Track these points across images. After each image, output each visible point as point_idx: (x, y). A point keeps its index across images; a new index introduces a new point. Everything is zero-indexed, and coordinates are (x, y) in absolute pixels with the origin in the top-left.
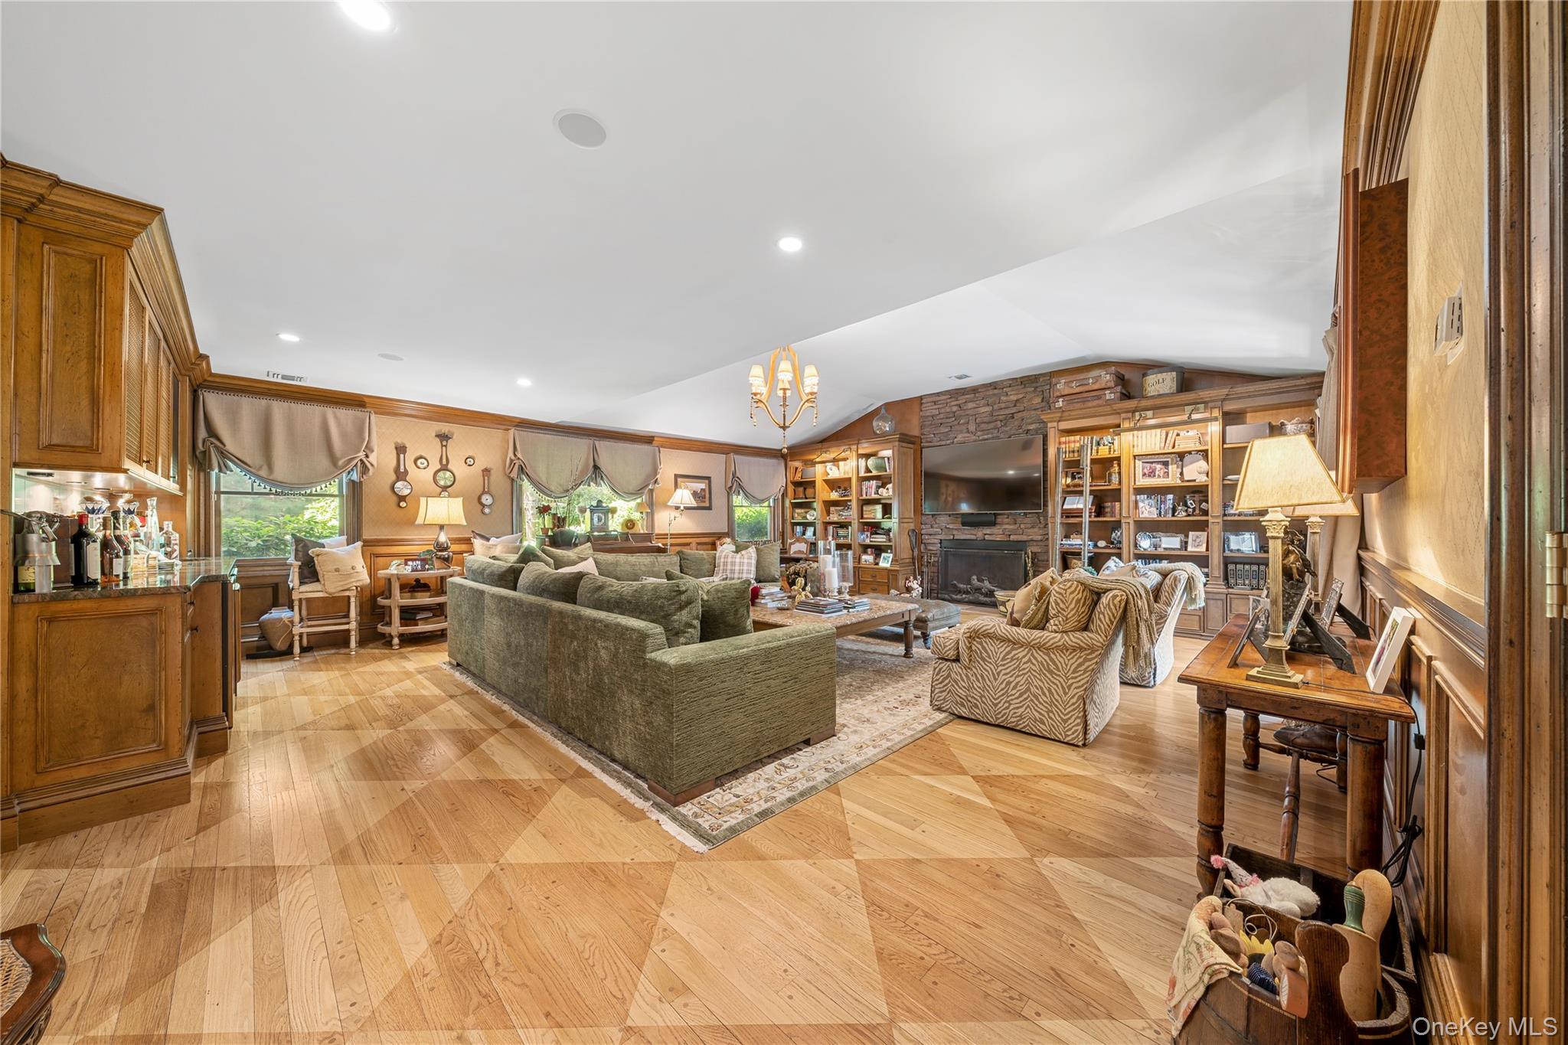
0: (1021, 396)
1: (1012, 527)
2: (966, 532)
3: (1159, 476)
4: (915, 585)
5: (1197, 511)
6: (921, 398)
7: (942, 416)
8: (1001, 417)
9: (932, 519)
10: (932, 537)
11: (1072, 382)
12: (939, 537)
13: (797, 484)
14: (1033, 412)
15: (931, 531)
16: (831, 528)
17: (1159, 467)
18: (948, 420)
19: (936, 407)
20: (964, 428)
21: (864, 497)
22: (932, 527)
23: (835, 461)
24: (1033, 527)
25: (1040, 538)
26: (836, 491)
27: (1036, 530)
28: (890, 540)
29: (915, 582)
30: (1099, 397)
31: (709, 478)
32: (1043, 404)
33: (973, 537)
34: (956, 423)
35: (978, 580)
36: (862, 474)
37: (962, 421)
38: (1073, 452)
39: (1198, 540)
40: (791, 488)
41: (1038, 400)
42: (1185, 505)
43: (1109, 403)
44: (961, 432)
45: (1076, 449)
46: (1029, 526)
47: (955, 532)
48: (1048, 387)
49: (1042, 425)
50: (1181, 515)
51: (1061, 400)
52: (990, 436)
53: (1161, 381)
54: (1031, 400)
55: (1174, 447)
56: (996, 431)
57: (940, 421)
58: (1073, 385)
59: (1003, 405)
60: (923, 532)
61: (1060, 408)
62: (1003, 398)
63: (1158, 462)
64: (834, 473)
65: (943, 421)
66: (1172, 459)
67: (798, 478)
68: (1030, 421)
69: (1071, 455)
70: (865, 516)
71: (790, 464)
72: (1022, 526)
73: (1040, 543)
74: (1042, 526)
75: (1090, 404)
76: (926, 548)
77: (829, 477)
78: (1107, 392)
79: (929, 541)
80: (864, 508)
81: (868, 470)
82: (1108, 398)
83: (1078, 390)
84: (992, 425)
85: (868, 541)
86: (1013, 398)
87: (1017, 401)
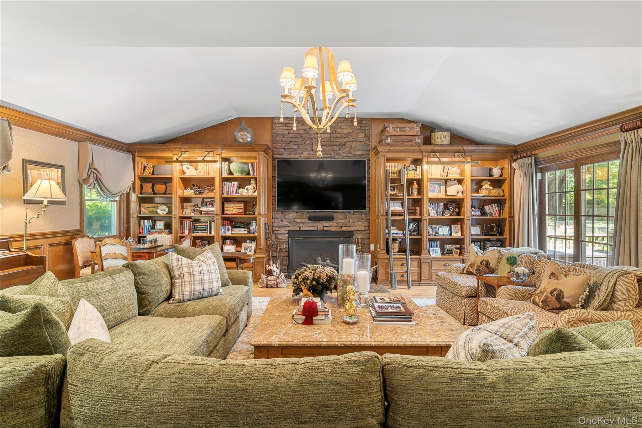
0: (350, 131)
1: (344, 221)
2: (310, 225)
3: (437, 192)
4: (274, 268)
5: (455, 213)
6: (273, 118)
7: (291, 136)
8: (337, 143)
9: (282, 215)
10: (282, 229)
11: (397, 128)
12: (288, 229)
13: (144, 180)
14: (359, 143)
15: (281, 224)
16: (187, 223)
17: (437, 186)
18: (296, 140)
19: (286, 128)
20: (309, 147)
21: (225, 195)
22: (282, 221)
23: (192, 162)
24: (358, 221)
25: (363, 229)
26: (191, 188)
27: (360, 223)
28: (249, 232)
29: (274, 265)
30: (411, 140)
31: (62, 167)
32: (365, 139)
33: (316, 229)
34: (303, 142)
35: (322, 261)
36: (225, 175)
37: (307, 142)
38: (394, 173)
39: (456, 229)
40: (138, 183)
41: (362, 135)
42: (449, 209)
43: (417, 145)
44: (307, 150)
45: (395, 171)
46: (356, 220)
47: (301, 225)
48: (368, 128)
49: (365, 153)
50: (447, 215)
51: (389, 138)
52: (329, 156)
53: (444, 136)
54: (357, 134)
55: (447, 176)
56: (333, 153)
57: (290, 140)
58: (398, 129)
59: (339, 135)
60: (274, 225)
61: (389, 143)
62: (339, 130)
63: (436, 184)
64: (191, 172)
65: (292, 140)
66: (443, 183)
67: (148, 173)
68: (356, 148)
69: (393, 175)
70: (226, 212)
71: (138, 159)
72: (351, 221)
73: (362, 232)
74: (364, 221)
75: (406, 143)
76: (277, 238)
77: (186, 175)
78: (416, 138)
79: (279, 232)
80: (226, 205)
81: (230, 173)
82: (416, 141)
83: (400, 134)
84: (330, 148)
85: (229, 234)
86: (346, 131)
87: (348, 133)
